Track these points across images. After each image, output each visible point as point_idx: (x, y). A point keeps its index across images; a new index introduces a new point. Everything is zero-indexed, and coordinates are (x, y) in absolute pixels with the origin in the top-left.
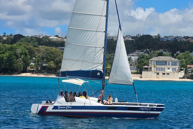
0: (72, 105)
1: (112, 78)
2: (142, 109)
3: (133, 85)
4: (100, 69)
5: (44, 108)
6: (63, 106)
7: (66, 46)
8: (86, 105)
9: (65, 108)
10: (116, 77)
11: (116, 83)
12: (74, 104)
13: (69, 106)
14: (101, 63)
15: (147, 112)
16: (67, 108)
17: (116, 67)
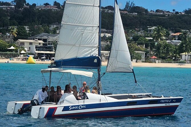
0: (85, 104)
1: (111, 65)
2: (163, 101)
3: (133, 72)
4: (97, 55)
5: (52, 111)
6: (74, 106)
7: (62, 27)
8: (102, 102)
9: (78, 108)
10: (116, 63)
11: (115, 71)
12: (87, 102)
13: (82, 105)
14: (96, 47)
15: (168, 105)
16: (80, 107)
17: (117, 51)
